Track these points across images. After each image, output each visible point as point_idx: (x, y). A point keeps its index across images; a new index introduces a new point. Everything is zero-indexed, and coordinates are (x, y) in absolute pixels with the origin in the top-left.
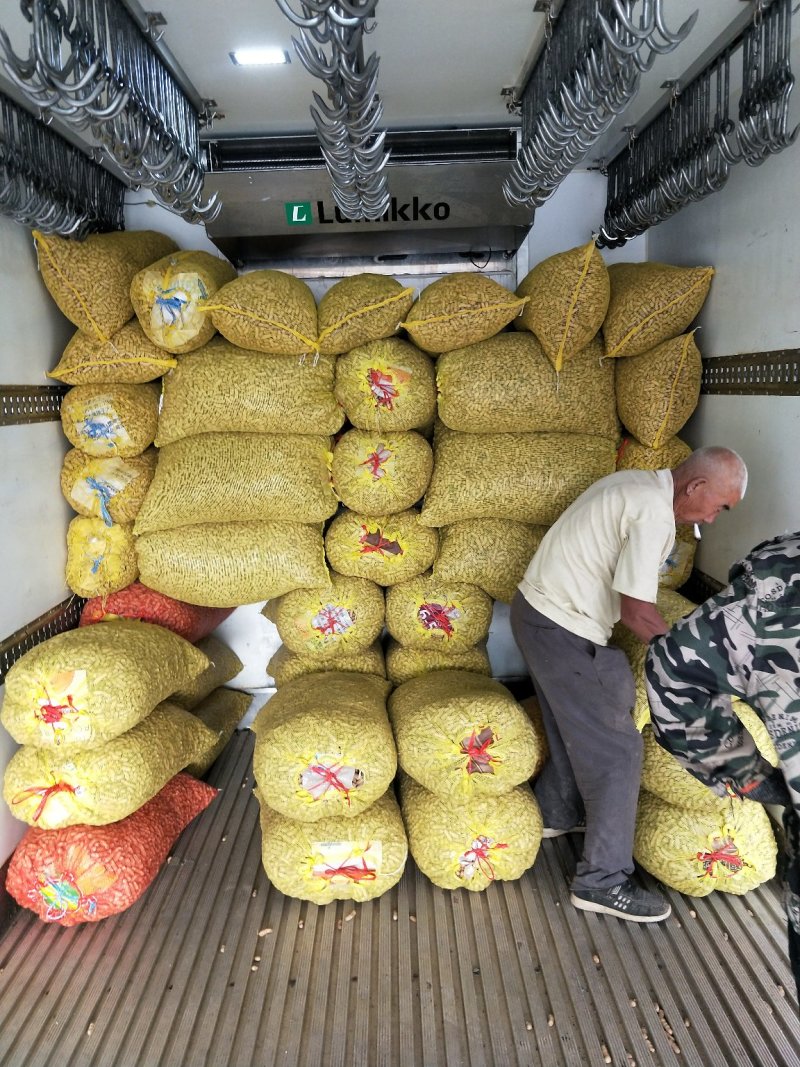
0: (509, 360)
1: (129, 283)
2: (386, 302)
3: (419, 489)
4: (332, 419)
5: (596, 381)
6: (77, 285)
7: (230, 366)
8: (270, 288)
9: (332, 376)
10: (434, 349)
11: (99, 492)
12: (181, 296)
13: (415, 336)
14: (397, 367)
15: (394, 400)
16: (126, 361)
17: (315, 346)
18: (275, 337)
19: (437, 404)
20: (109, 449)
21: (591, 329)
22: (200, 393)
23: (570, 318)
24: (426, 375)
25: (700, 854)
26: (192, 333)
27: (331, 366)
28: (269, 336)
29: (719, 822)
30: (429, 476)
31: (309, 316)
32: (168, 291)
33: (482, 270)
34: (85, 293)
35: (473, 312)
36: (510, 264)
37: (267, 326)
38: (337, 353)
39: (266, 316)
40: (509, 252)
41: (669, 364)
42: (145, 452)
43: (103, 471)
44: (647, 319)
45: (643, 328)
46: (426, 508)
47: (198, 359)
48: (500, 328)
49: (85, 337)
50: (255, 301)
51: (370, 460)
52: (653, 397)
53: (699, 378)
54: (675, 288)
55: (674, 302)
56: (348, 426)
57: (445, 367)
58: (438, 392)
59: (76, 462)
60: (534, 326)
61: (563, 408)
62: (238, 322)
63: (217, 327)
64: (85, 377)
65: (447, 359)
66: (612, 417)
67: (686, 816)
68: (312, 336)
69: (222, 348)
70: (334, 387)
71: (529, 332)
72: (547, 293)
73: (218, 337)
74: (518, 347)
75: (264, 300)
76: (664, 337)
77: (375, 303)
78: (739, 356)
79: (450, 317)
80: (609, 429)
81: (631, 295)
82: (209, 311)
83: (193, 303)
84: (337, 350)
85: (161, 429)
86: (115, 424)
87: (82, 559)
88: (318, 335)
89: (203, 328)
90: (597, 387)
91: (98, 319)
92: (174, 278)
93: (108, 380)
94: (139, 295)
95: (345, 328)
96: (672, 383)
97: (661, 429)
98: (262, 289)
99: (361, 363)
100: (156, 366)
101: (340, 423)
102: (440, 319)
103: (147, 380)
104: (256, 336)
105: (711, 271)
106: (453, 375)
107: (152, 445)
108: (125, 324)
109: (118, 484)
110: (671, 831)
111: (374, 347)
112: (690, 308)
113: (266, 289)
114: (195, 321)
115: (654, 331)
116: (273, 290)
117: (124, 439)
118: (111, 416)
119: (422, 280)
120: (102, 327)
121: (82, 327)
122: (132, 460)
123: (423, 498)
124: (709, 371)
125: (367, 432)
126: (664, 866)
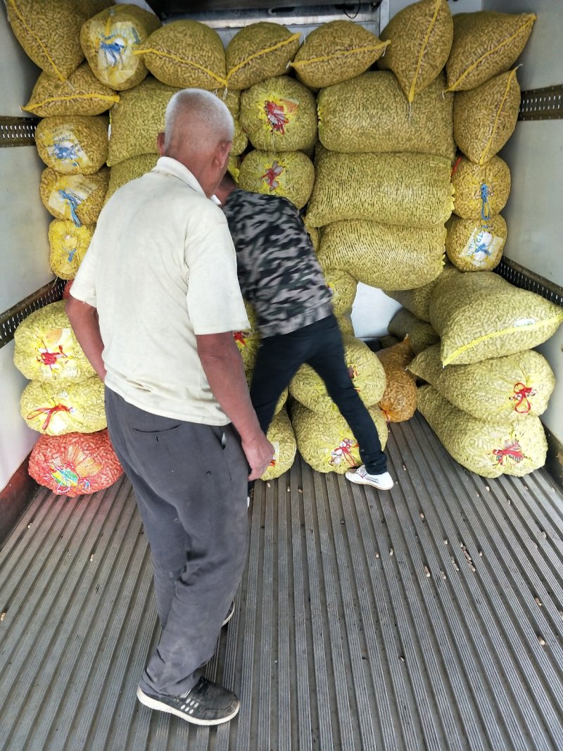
0: (373, 94)
1: (78, 32)
2: (279, 45)
3: (305, 197)
4: (238, 142)
5: (439, 110)
6: (39, 34)
7: (160, 100)
8: (188, 34)
9: (238, 107)
10: (316, 85)
11: (68, 201)
12: (120, 42)
13: (302, 74)
14: (287, 99)
15: (286, 127)
16: (80, 97)
17: (225, 82)
18: (193, 76)
19: (318, 129)
20: (74, 168)
21: (437, 67)
22: (138, 123)
23: (421, 57)
24: (310, 106)
25: (495, 450)
26: (130, 73)
27: (237, 99)
28: (188, 75)
29: (510, 430)
30: (311, 187)
31: (219, 58)
32: (109, 38)
33: (353, 20)
34: (45, 40)
35: (346, 53)
36: (374, 16)
37: (187, 66)
38: (241, 88)
39: (186, 58)
40: (374, 4)
41: (496, 96)
42: (100, 170)
43: (71, 184)
44: (481, 58)
45: (477, 66)
46: (309, 212)
47: (136, 94)
48: (367, 67)
49: (48, 77)
50: (178, 45)
51: (268, 174)
52: (481, 123)
53: (518, 107)
54: (504, 32)
55: (504, 43)
56: (250, 148)
57: (325, 98)
58: (318, 120)
59: (50, 178)
60: (393, 65)
61: (413, 133)
62: (165, 64)
63: (149, 68)
64: (51, 111)
65: (326, 93)
66: (450, 140)
67: (487, 426)
68: (222, 74)
69: (153, 86)
70: (239, 116)
71: (390, 71)
72: (404, 37)
73: (149, 77)
74: (380, 83)
75: (184, 44)
76: (493, 73)
77: (270, 46)
78: (551, 87)
79: (330, 57)
80: (447, 150)
81: (470, 38)
82: (142, 54)
83: (129, 48)
84: (241, 86)
85: (111, 152)
86: (77, 148)
87: (60, 251)
88: (227, 74)
89: (138, 69)
90: (440, 116)
91: (57, 62)
92: (113, 27)
93: (68, 113)
94: (88, 41)
95: (247, 67)
96: (497, 111)
97: (486, 149)
98: (182, 35)
99: (260, 96)
100: (104, 101)
101: (244, 145)
102: (321, 59)
103: (98, 113)
104: (179, 75)
105: (533, 16)
106: (330, 106)
107: (105, 165)
108: (79, 67)
109: (83, 195)
110: (476, 436)
111: (270, 83)
112: (515, 49)
113: (185, 35)
114: (132, 62)
115: (486, 68)
116: (191, 36)
117: (84, 159)
118: (73, 141)
119: (306, 29)
120: (61, 69)
121: (45, 70)
122: (92, 176)
123: (307, 204)
124: (526, 102)
125: (265, 152)
126: (470, 459)
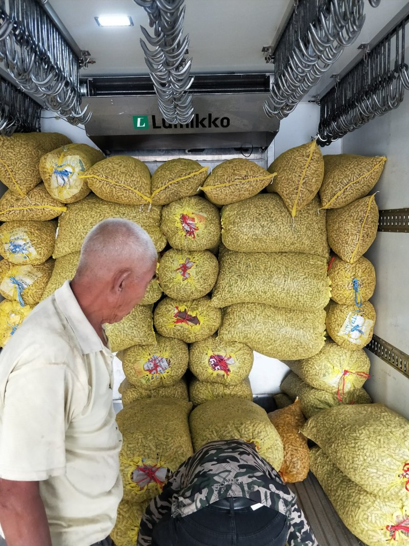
0: (264, 211)
1: (38, 162)
2: (192, 175)
3: (210, 285)
4: (159, 243)
5: (317, 223)
6: (7, 162)
7: (98, 211)
8: (123, 165)
9: (159, 218)
10: (220, 203)
11: (17, 286)
12: (69, 169)
13: (209, 195)
14: (197, 213)
15: (196, 233)
16: (36, 207)
17: (149, 200)
18: (125, 195)
19: (221, 234)
20: (24, 260)
21: (313, 192)
22: (79, 228)
23: (301, 185)
24: (215, 218)
25: (388, 526)
26: (76, 191)
27: (159, 212)
28: (121, 194)
29: (400, 505)
30: (216, 277)
31: (146, 182)
32: (61, 166)
33: (248, 158)
34: (12, 167)
35: (243, 181)
36: (263, 155)
37: (120, 188)
38: (163, 204)
39: (120, 182)
40: (263, 148)
41: (360, 214)
42: (47, 261)
43: (21, 273)
44: (347, 187)
45: (344, 192)
46: (214, 296)
47: (79, 206)
48: (259, 191)
49: (12, 193)
50: (114, 173)
51: (181, 267)
52: (350, 233)
53: (377, 222)
54: (363, 169)
55: (364, 176)
56: (168, 247)
57: (226, 213)
58: (222, 228)
59: (5, 267)
60: (279, 190)
61: (296, 239)
62: (103, 185)
63: (91, 188)
64: (11, 217)
65: (228, 209)
66: (325, 244)
67: (378, 500)
68: (147, 194)
69: (94, 200)
70: (160, 224)
71: (276, 194)
72: (288, 171)
73: (91, 194)
74: (270, 203)
75: (119, 172)
76: (357, 197)
77: (185, 175)
78: (404, 209)
79: (230, 184)
80: (323, 251)
81: (337, 172)
82: (86, 179)
83: (76, 174)
84: (162, 202)
85: (56, 248)
86: (28, 245)
87: (5, 326)
88: (151, 194)
89: (82, 188)
90: (316, 226)
91: (19, 182)
92: (65, 159)
93: (25, 219)
94: (44, 168)
95: (167, 190)
96: (362, 224)
97: (355, 252)
98: (118, 166)
99: (177, 210)
100: (54, 211)
101: (164, 245)
102: (224, 185)
103: (49, 219)
104: (114, 194)
105: (384, 158)
106: (231, 218)
107: (51, 257)
108: (36, 186)
109: (29, 281)
110: (369, 510)
111: (185, 202)
112: (372, 180)
113: (120, 166)
114: (77, 184)
115: (351, 194)
116: (124, 167)
117: (34, 254)
118: (25, 240)
119: (213, 163)
120: (22, 187)
121: (10, 188)
122: (39, 267)
123: (212, 289)
124: (383, 218)
125: (180, 251)
126: (364, 533)
